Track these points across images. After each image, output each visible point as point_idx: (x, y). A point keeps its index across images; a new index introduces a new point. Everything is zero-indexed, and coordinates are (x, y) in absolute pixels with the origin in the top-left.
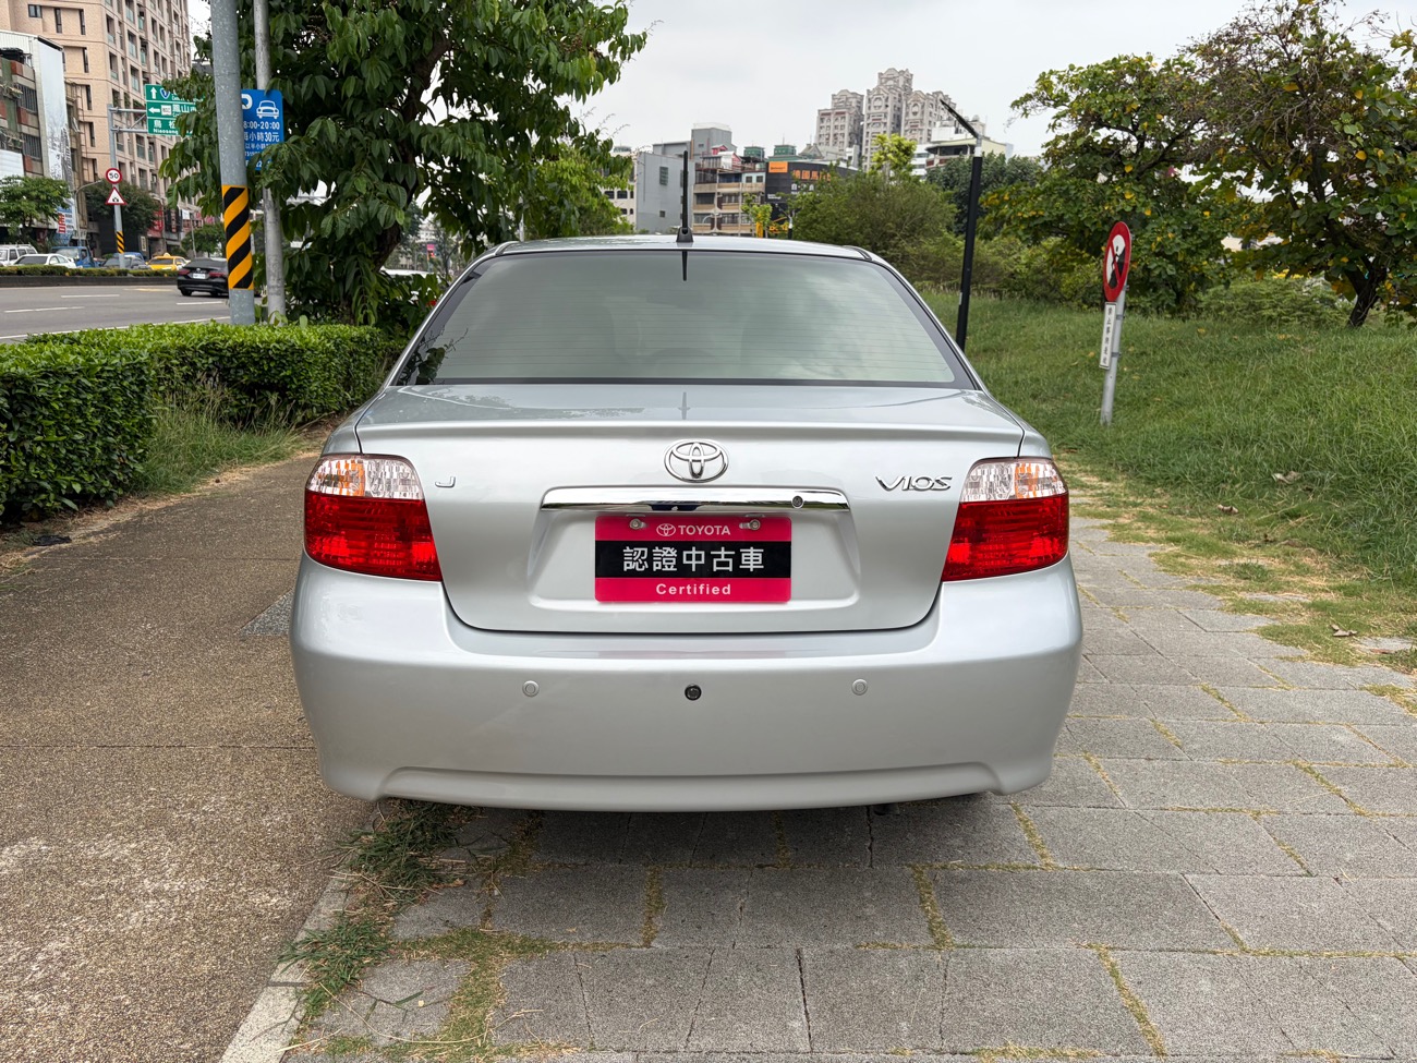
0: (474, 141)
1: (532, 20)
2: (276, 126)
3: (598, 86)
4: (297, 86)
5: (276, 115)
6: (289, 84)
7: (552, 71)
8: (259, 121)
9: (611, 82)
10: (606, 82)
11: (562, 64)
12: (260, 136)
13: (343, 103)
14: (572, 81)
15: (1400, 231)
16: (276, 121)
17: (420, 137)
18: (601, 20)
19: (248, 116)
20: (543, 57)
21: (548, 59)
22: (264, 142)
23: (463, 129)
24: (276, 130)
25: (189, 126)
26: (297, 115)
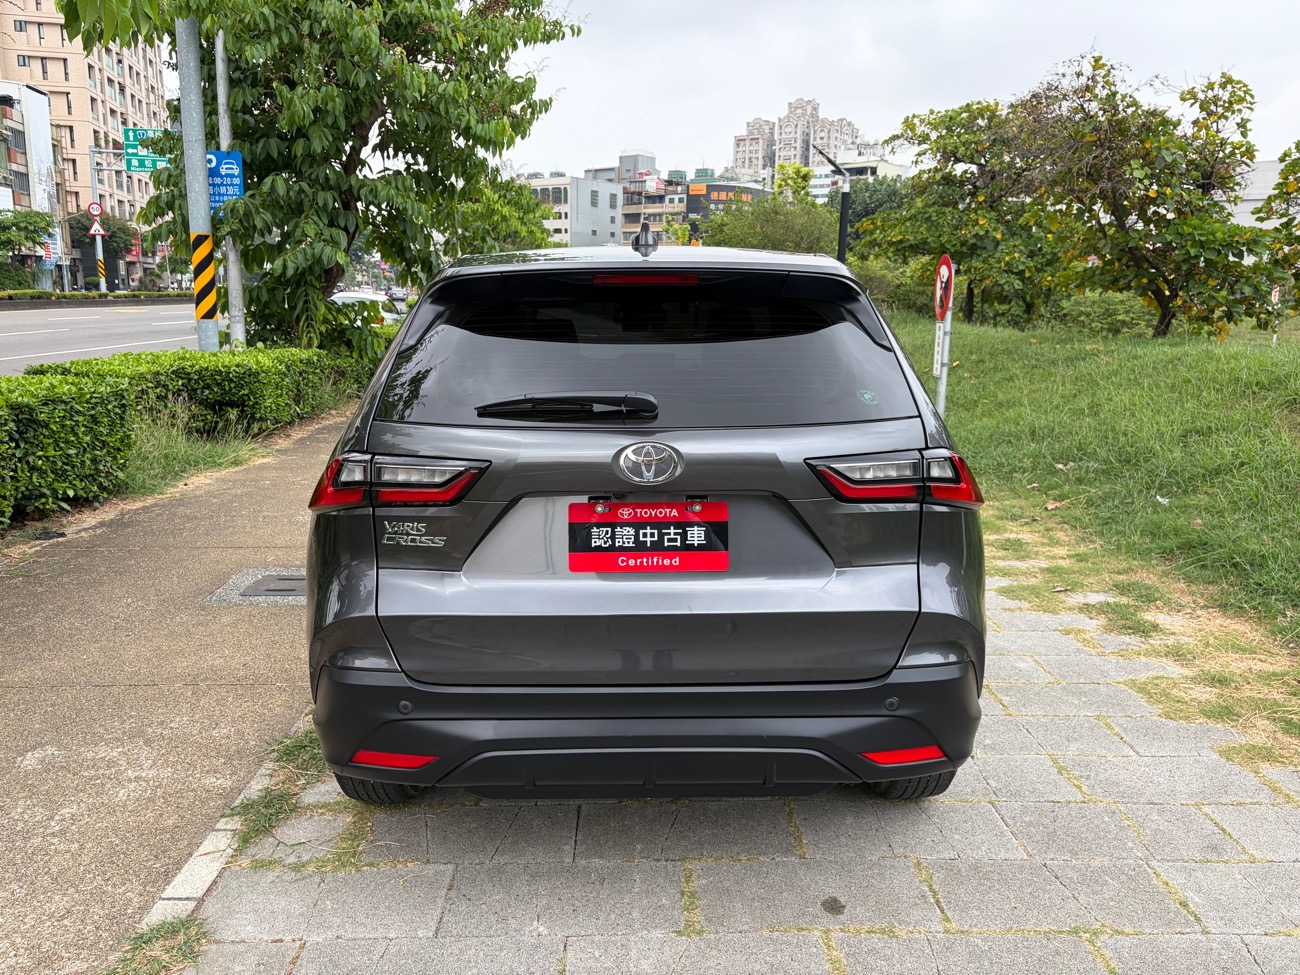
0: (405, 191)
1: (456, 91)
2: (237, 181)
3: (511, 142)
4: (254, 147)
5: (236, 172)
6: (247, 145)
7: (472, 132)
8: (222, 177)
9: (523, 138)
10: (518, 138)
11: (480, 126)
12: (223, 190)
13: (293, 161)
14: (490, 140)
15: (1186, 257)
16: (236, 177)
17: (360, 189)
18: (513, 87)
19: (213, 173)
20: (465, 120)
21: (469, 120)
22: (227, 195)
23: (396, 180)
24: (236, 185)
25: (162, 182)
26: (256, 170)
